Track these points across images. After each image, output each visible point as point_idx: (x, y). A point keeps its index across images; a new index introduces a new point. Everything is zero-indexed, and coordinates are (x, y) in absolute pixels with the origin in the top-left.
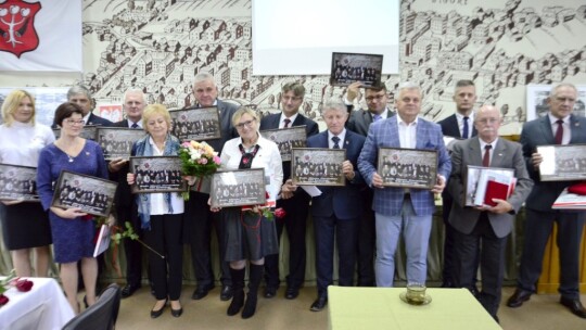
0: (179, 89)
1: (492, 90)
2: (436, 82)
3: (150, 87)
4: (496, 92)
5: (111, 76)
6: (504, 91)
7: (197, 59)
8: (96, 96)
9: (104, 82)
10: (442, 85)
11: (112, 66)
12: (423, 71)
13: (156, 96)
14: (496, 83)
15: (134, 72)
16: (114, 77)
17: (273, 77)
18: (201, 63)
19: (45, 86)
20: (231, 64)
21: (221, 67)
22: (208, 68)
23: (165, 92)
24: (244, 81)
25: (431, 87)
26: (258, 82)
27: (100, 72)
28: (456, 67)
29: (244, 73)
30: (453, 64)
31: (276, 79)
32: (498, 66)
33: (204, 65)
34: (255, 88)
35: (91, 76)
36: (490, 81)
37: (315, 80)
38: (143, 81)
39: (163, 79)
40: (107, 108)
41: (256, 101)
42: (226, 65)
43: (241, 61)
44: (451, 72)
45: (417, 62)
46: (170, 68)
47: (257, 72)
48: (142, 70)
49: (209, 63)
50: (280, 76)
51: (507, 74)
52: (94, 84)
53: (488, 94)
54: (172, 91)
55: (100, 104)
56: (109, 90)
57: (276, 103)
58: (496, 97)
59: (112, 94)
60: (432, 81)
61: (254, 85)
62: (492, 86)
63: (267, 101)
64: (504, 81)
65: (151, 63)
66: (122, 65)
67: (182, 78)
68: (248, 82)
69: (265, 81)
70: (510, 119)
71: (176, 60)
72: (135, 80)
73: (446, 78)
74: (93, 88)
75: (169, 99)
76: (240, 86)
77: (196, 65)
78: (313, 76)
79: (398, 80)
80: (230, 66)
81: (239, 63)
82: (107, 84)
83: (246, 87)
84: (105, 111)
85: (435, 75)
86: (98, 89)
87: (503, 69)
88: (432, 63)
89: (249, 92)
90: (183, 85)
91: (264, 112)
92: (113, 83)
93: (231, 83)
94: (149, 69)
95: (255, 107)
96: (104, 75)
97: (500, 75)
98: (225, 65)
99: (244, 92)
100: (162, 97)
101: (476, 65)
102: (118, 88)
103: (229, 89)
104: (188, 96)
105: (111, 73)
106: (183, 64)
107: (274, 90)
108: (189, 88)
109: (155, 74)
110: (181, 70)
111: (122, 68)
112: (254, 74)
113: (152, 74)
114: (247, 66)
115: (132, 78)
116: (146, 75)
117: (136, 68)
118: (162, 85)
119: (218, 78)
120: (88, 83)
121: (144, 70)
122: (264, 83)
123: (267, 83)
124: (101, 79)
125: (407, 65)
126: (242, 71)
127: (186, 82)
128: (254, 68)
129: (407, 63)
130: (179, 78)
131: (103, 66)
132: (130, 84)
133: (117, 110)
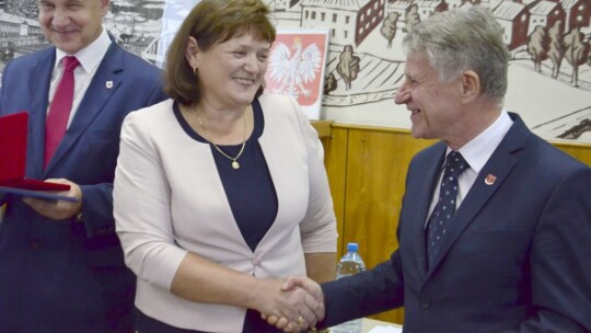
104: (526, 11)
133: (313, 48)
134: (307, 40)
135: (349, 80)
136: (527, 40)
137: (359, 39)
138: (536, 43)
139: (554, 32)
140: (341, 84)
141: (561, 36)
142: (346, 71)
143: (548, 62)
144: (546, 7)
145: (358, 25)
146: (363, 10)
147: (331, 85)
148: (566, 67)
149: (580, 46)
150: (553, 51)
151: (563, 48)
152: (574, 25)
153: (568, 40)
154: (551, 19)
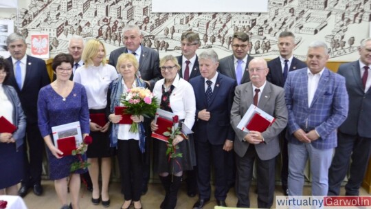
0: (94, 22)
1: (342, 26)
2: (297, 19)
3: (71, 20)
4: (345, 27)
5: (40, 11)
6: (351, 26)
8: (28, 27)
9: (35, 16)
10: (302, 21)
11: (41, 4)
12: (287, 10)
13: (76, 28)
14: (346, 20)
15: (58, 9)
16: (42, 12)
17: (168, 14)
18: (111, 2)
20: (135, 3)
21: (127, 5)
22: (116, 6)
23: (82, 24)
24: (145, 17)
25: (293, 23)
26: (156, 17)
27: (31, 8)
28: (314, 7)
29: (145, 10)
30: (311, 4)
31: (170, 15)
32: (347, 7)
33: (113, 4)
34: (154, 22)
35: (24, 11)
36: (341, 18)
37: (201, 16)
38: (65, 15)
39: (81, 14)
40: (37, 37)
41: (154, 33)
42: (131, 4)
44: (309, 11)
45: (283, 3)
46: (86, 6)
47: (155, 10)
48: (64, 7)
49: (117, 2)
50: (173, 13)
51: (355, 13)
52: (27, 17)
53: (339, 28)
54: (88, 24)
55: (31, 33)
56: (39, 22)
57: (170, 34)
58: (345, 31)
59: (41, 26)
60: (295, 18)
61: (153, 20)
62: (342, 23)
63: (163, 33)
64: (352, 19)
65: (71, 2)
66: (49, 3)
67: (96, 14)
68: (148, 18)
69: (162, 17)
70: (355, 48)
72: (59, 14)
73: (305, 15)
74: (25, 21)
75: (86, 30)
76: (142, 20)
77: (107, 4)
78: (200, 14)
79: (267, 17)
80: (133, 4)
81: (141, 2)
82: (37, 18)
83: (146, 21)
84: (35, 39)
85: (297, 14)
86: (30, 21)
87: (351, 8)
88: (295, 4)
89: (149, 25)
90: (97, 19)
91: (161, 41)
92: (42, 17)
93: (134, 18)
94: (69, 7)
95: (154, 37)
96: (34, 10)
97: (349, 14)
99: (145, 25)
100: (80, 29)
101: (330, 5)
102: (46, 20)
104: (101, 28)
105: (40, 9)
106: (97, 3)
107: (169, 24)
108: (101, 21)
109: (75, 10)
110: (95, 7)
111: (49, 6)
112: (153, 11)
113: (72, 10)
114: (147, 5)
115: (57, 13)
116: (68, 10)
117: (60, 6)
118: (80, 19)
119: (124, 14)
120: (22, 17)
121: (66, 7)
122: (160, 18)
123: (163, 19)
124: (32, 14)
125: (274, 5)
126: (144, 9)
127: (100, 17)
128: (153, 6)
129: (274, 3)
130: (94, 14)
131: (34, 3)
132: (55, 18)
133: (45, 39)
134: (43, 37)
135: (56, 47)
136: (102, 35)
137: (58, 36)
138: (104, 35)
139: (108, 33)
140: (54, 48)
141: (110, 34)
142: (55, 44)
143: (108, 40)
144: (106, 27)
145: (57, 32)
146: (58, 28)
147: (51, 48)
148: (112, 41)
149: (115, 36)
150: (109, 37)
151: (111, 37)
152: (113, 31)
153: (112, 35)
154: (107, 30)
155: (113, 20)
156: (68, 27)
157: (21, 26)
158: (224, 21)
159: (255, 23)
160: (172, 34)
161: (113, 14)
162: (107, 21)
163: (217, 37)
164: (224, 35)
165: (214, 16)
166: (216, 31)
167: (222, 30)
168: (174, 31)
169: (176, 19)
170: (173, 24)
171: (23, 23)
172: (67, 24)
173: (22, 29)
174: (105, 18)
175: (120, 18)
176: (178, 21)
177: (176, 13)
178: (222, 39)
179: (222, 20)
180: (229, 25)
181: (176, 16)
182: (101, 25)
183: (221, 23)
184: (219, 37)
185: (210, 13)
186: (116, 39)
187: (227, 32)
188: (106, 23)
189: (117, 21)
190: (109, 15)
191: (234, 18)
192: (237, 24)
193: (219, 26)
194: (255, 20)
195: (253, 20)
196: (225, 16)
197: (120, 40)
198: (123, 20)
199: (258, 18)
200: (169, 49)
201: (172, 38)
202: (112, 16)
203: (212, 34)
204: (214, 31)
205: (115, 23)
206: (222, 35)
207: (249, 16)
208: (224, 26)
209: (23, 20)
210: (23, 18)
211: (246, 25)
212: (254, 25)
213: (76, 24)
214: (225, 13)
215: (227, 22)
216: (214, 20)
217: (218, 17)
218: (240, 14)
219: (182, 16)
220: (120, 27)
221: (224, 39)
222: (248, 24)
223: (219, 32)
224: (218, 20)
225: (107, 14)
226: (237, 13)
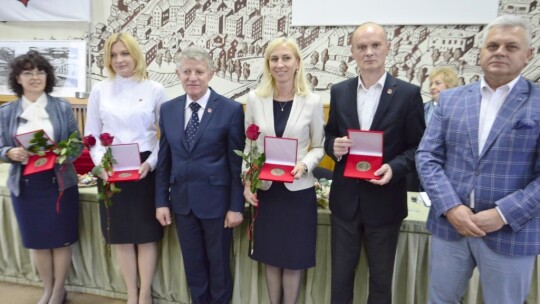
0: (200, 43)
3: (166, 40)
5: (123, 27)
7: (223, 6)
11: (124, 15)
12: (535, 20)
13: (173, 52)
15: (149, 23)
16: (126, 28)
17: (318, 28)
18: (228, 10)
19: (53, 38)
20: (265, 11)
22: (236, 17)
24: (281, 34)
26: (299, 35)
27: (110, 22)
29: (281, 23)
31: (322, 30)
33: (231, 13)
35: (101, 27)
38: (158, 33)
39: (181, 31)
43: (278, 7)
45: (528, 7)
46: (190, 17)
47: (297, 20)
48: (157, 19)
49: (237, 10)
50: (327, 27)
52: (104, 36)
57: (320, 63)
63: (309, 60)
65: (167, 11)
66: (135, 13)
67: (204, 31)
69: (308, 33)
71: (197, 7)
72: (149, 31)
74: (102, 41)
77: (221, 13)
80: (263, 14)
81: (274, 10)
90: (205, 38)
93: (264, 36)
94: (165, 18)
96: (115, 25)
98: (257, 12)
103: (261, 44)
104: (211, 52)
105: (123, 23)
106: (206, 12)
107: (318, 46)
108: (212, 41)
109: (172, 24)
110: (203, 19)
111: (135, 18)
112: (293, 24)
113: (168, 24)
114: (285, 14)
115: (147, 30)
116: (163, 25)
117: (151, 18)
118: (181, 38)
119: (247, 30)
120: (98, 36)
121: (160, 19)
122: (306, 36)
123: (310, 36)
124: (111, 31)
125: (511, 11)
126: (279, 21)
127: (209, 34)
128: (293, 15)
129: (511, 7)
130: (201, 30)
131: (114, 15)
132: (143, 36)
137: (148, 64)
138: (216, 64)
139: (222, 60)
141: (225, 62)
143: (221, 72)
144: (220, 50)
145: (147, 59)
146: (148, 53)
148: (228, 74)
149: (232, 66)
150: (222, 68)
151: (226, 66)
152: (230, 57)
153: (227, 63)
154: (221, 55)
155: (230, 39)
156: (162, 51)
157: (96, 49)
158: (414, 40)
159: (472, 43)
160: (325, 63)
161: (230, 29)
162: (221, 42)
163: (401, 69)
164: (414, 65)
165: (397, 33)
166: (400, 58)
167: (410, 55)
168: (327, 57)
169: (332, 37)
170: (326, 46)
171: (99, 45)
172: (160, 46)
173: (98, 54)
174: (218, 37)
175: (241, 36)
176: (334, 40)
177: (331, 27)
178: (410, 71)
179: (411, 39)
180: (423, 47)
181: (331, 31)
182: (212, 48)
183: (410, 43)
184: (405, 68)
185: (390, 26)
186: (234, 70)
187: (419, 60)
188: (219, 44)
189: (235, 41)
190: (224, 32)
191: (434, 34)
192: (438, 45)
193: (406, 48)
194: (473, 37)
195: (468, 39)
196: (418, 31)
197: (240, 72)
198: (246, 40)
199: (478, 35)
200: (318, 87)
201: (324, 69)
202: (229, 32)
203: (393, 63)
204: (397, 58)
205: (232, 44)
206: (410, 65)
207: (461, 31)
208: (415, 49)
209: (99, 41)
210: (99, 38)
211: (455, 47)
212: (469, 47)
213: (174, 47)
214: (418, 26)
215: (420, 42)
216: (397, 39)
217: (404, 34)
218: (446, 27)
219: (341, 32)
220: (241, 52)
221: (413, 72)
222: (458, 45)
223: (406, 59)
224: (405, 38)
225: (221, 31)
226: (439, 26)
